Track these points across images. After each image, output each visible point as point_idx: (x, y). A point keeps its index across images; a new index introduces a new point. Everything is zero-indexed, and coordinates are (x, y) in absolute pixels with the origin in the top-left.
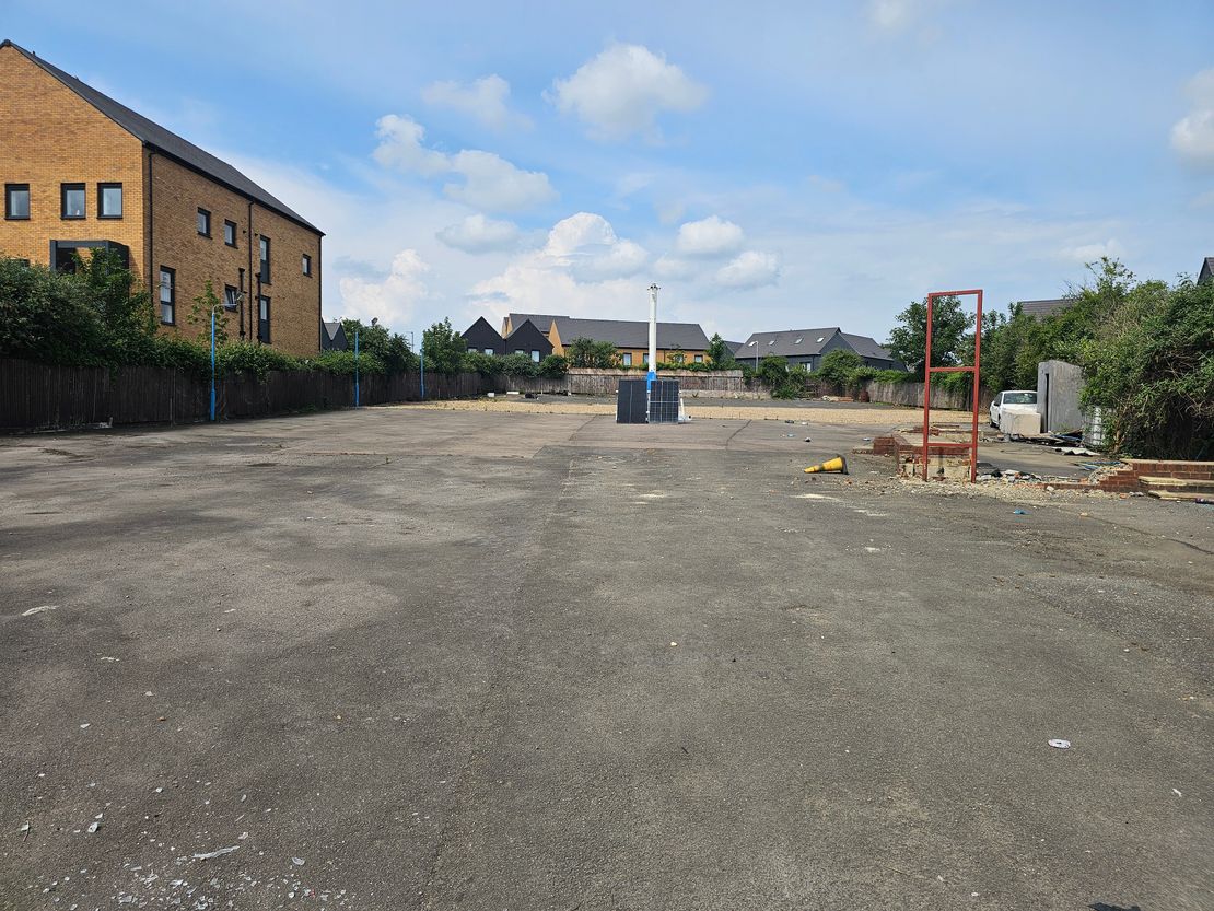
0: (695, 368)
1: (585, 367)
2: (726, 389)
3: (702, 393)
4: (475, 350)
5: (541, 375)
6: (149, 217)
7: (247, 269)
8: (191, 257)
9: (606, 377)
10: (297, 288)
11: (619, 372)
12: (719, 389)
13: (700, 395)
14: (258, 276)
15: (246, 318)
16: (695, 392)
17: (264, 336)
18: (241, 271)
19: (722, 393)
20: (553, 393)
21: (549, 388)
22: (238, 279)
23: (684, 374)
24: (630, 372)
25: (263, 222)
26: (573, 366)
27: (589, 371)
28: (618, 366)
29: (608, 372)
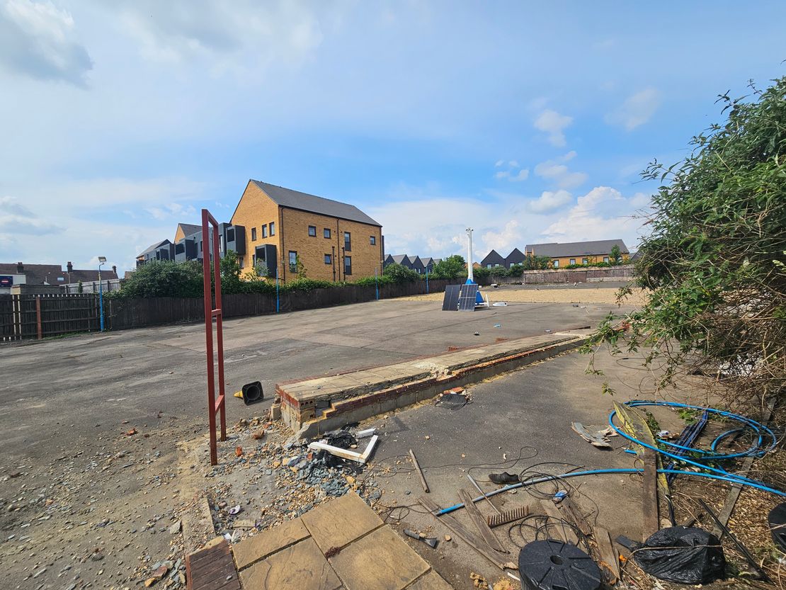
0: (601, 265)
1: (533, 269)
2: (623, 276)
3: (606, 279)
4: (498, 265)
5: (509, 275)
6: (282, 233)
7: (336, 247)
8: (305, 246)
9: (545, 274)
10: (367, 250)
11: (552, 271)
12: (617, 276)
13: (604, 280)
14: (343, 248)
15: (337, 266)
16: (601, 279)
17: (348, 271)
18: (333, 247)
19: (620, 278)
20: (516, 284)
21: (513, 281)
22: (332, 251)
23: (593, 269)
24: (559, 270)
25: (344, 226)
26: (526, 269)
27: (535, 271)
28: (552, 268)
29: (546, 271)
